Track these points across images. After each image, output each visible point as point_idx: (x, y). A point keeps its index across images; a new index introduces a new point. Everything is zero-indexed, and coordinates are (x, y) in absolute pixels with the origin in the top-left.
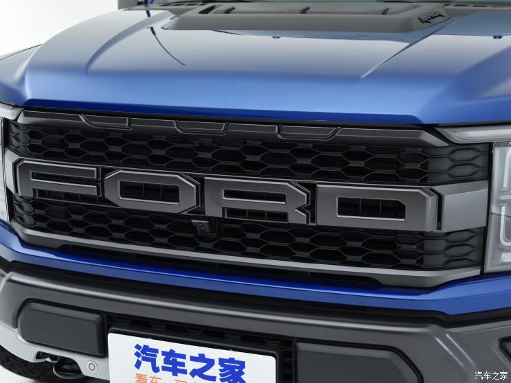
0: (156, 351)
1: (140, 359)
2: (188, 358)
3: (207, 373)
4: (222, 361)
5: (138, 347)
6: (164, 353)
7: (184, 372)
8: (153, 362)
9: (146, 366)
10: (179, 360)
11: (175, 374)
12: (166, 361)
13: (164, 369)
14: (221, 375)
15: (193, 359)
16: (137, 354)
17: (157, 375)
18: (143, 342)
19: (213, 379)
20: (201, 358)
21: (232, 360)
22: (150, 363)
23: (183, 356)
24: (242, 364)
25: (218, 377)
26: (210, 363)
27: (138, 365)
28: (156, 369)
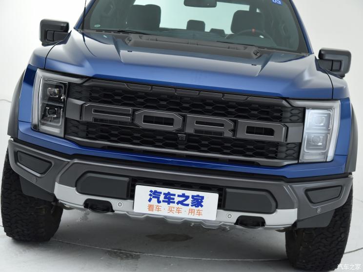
0: (161, 193)
1: (152, 197)
2: (177, 195)
3: (185, 203)
4: (193, 197)
5: (151, 191)
6: (164, 194)
7: (174, 202)
8: (158, 198)
9: (155, 200)
10: (172, 197)
11: (169, 204)
12: (165, 198)
13: (163, 201)
14: (192, 203)
15: (179, 196)
16: (150, 195)
17: (159, 204)
18: (154, 189)
19: (188, 205)
20: (183, 195)
21: (198, 196)
22: (156, 199)
23: (174, 195)
24: (203, 198)
25: (190, 204)
26: (187, 197)
27: (150, 200)
28: (159, 202)
